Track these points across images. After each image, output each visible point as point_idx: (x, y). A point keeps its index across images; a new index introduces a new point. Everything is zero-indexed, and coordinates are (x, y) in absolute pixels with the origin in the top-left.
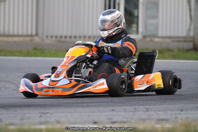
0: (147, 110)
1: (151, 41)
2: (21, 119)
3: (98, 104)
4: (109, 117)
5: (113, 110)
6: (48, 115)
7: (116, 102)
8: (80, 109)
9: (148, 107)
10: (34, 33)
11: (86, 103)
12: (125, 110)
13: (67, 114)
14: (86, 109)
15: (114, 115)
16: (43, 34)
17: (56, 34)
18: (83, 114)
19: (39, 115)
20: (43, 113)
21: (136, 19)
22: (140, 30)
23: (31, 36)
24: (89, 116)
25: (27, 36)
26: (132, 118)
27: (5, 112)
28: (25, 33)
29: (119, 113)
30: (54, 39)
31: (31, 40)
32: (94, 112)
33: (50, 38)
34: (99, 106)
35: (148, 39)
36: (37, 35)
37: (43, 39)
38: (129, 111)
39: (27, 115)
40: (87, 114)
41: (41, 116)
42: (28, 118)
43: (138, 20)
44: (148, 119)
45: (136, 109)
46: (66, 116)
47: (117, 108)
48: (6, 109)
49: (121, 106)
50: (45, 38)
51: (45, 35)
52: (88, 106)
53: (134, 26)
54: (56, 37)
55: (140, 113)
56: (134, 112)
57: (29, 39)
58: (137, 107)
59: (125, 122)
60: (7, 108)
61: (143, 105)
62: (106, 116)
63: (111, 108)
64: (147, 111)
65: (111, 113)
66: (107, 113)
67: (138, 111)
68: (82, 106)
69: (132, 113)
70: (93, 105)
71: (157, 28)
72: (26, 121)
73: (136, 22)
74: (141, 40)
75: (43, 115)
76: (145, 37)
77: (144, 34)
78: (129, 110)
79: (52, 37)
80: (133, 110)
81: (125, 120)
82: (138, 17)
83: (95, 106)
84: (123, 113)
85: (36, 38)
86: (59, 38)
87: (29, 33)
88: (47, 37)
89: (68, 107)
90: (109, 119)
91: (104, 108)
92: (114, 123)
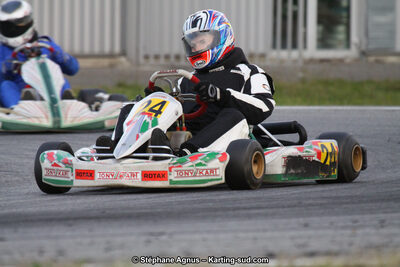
0: (382, 224)
1: (377, 61)
2: (108, 249)
3: (270, 211)
4: (300, 241)
5: (306, 225)
6: (164, 238)
7: (310, 205)
8: (233, 224)
9: (382, 216)
10: (117, 49)
11: (245, 208)
12: (332, 223)
13: (206, 236)
14: (247, 224)
15: (310, 237)
16: (137, 50)
17: (166, 50)
18: (242, 235)
19: (144, 238)
20: (152, 234)
21: (344, 14)
22: (354, 38)
23: (111, 55)
24: (255, 239)
25: (102, 56)
26: (351, 244)
27: (68, 233)
28: (97, 50)
29: (321, 232)
30: (162, 61)
31: (112, 66)
32: (265, 230)
33: (152, 61)
34: (273, 215)
35: (372, 59)
36: (124, 53)
37: (138, 64)
38: (344, 228)
39: (119, 240)
40: (251, 235)
41: (149, 242)
42: (122, 246)
43: (349, 17)
44: (386, 245)
45: (356, 221)
46: (204, 240)
47: (315, 220)
48: (70, 225)
49: (323, 214)
50: (142, 60)
51: (142, 53)
52: (249, 217)
53: (341, 28)
54: (167, 57)
55: (367, 230)
56: (354, 228)
57: (106, 62)
58: (357, 217)
59: (336, 254)
60: (71, 222)
61: (371, 211)
62: (292, 238)
63: (302, 220)
64: (382, 227)
65: (303, 232)
66: (293, 233)
67: (362, 227)
68: (235, 216)
69: (349, 232)
70: (259, 214)
71: (392, 33)
72: (117, 253)
73: (345, 20)
74: (356, 60)
75: (152, 238)
76: (364, 54)
77: (363, 48)
78: (341, 224)
79: (157, 57)
80: (350, 224)
81: (335, 248)
82: (348, 9)
83: (266, 216)
84: (330, 232)
85: (123, 59)
86: (172, 59)
87: (107, 49)
88: (147, 57)
89: (204, 218)
90: (299, 246)
91: (284, 221)
92: (312, 254)
